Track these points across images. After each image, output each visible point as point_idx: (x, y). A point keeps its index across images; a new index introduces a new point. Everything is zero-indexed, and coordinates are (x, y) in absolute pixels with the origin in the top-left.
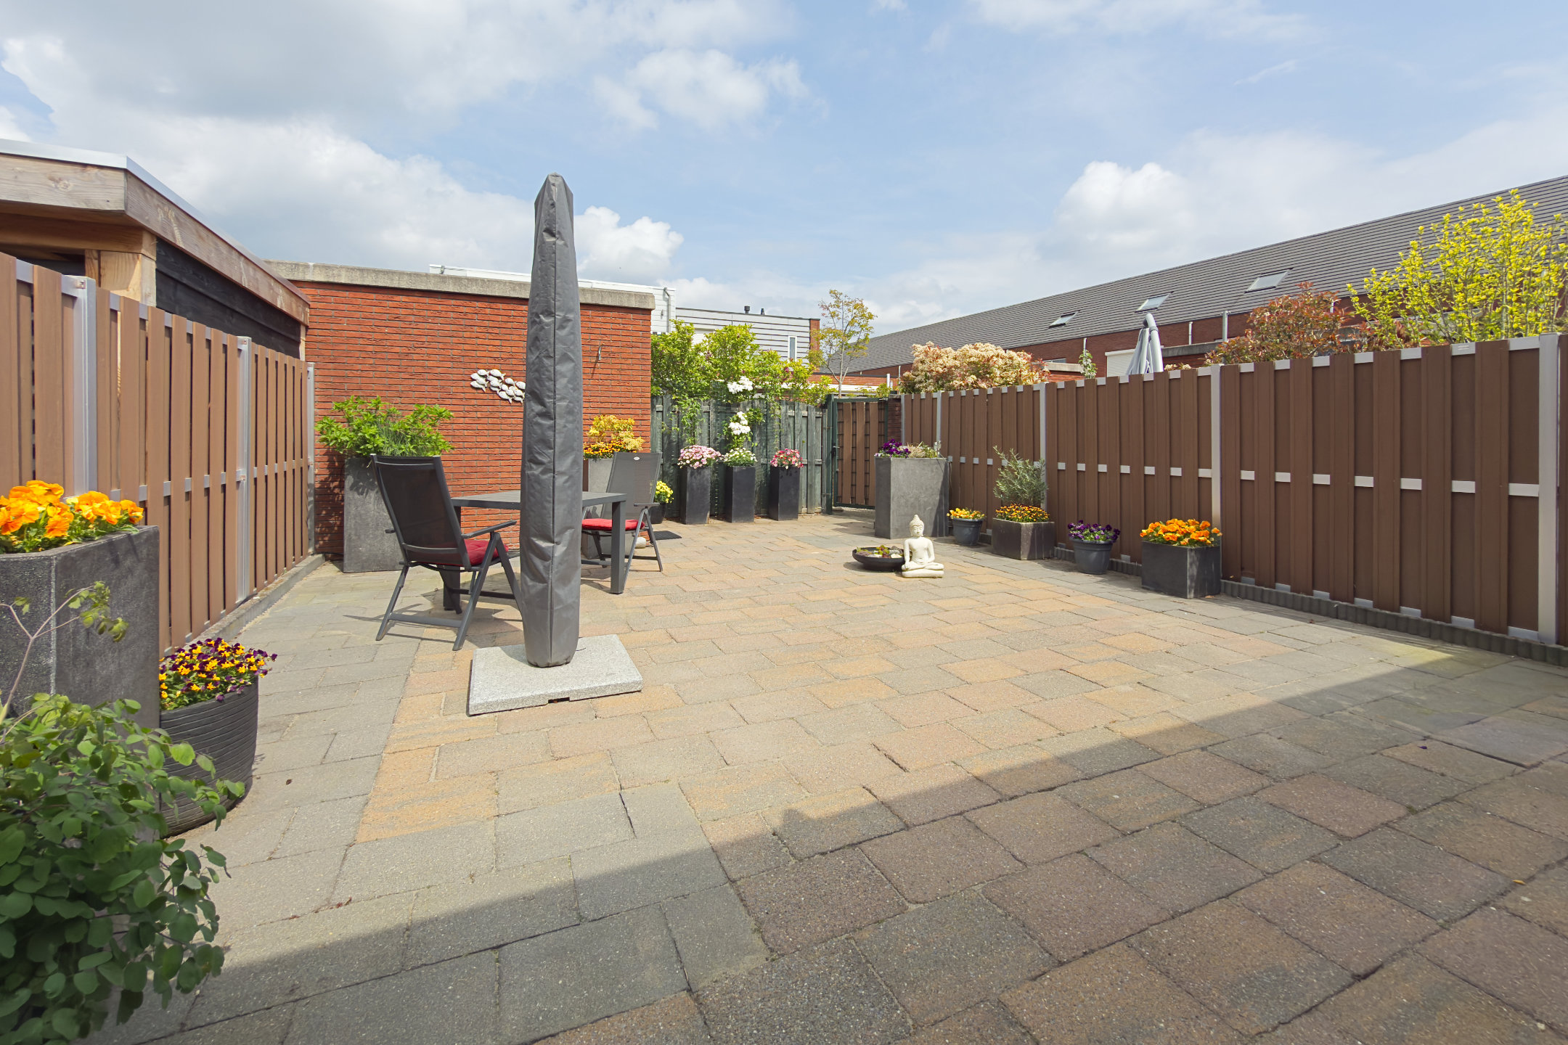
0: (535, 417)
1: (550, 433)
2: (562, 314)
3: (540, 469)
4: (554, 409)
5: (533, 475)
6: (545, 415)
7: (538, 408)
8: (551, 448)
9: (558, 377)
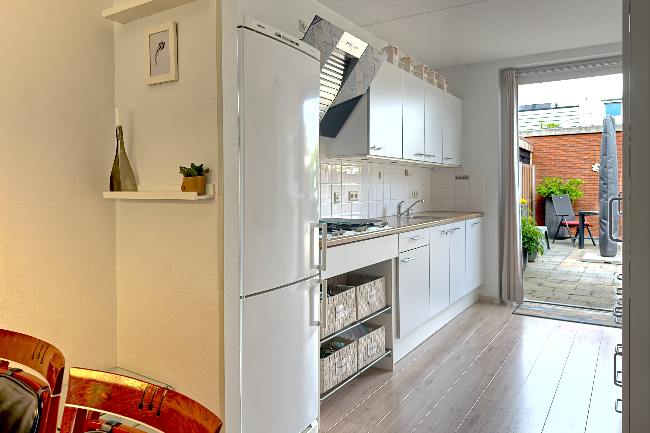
0: (602, 184)
1: (606, 189)
2: (609, 155)
3: (604, 199)
4: (607, 182)
5: (601, 201)
6: (604, 184)
7: (603, 182)
8: (606, 193)
9: (608, 173)
